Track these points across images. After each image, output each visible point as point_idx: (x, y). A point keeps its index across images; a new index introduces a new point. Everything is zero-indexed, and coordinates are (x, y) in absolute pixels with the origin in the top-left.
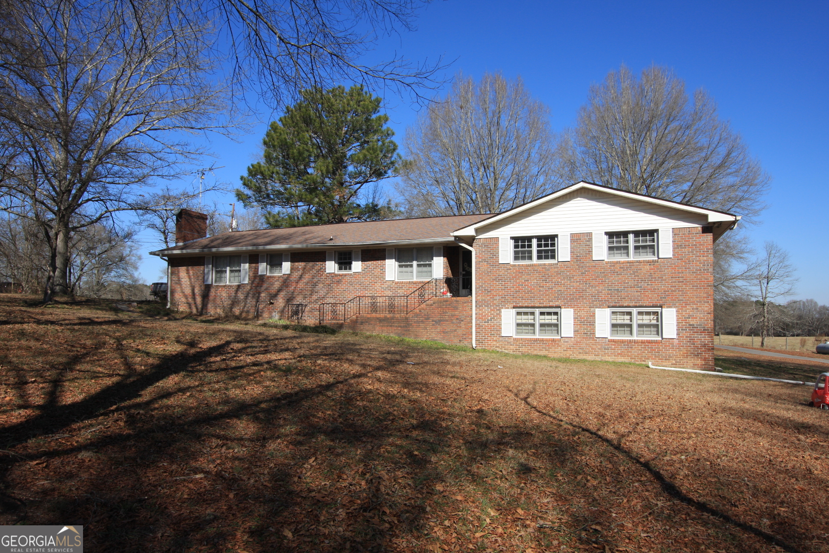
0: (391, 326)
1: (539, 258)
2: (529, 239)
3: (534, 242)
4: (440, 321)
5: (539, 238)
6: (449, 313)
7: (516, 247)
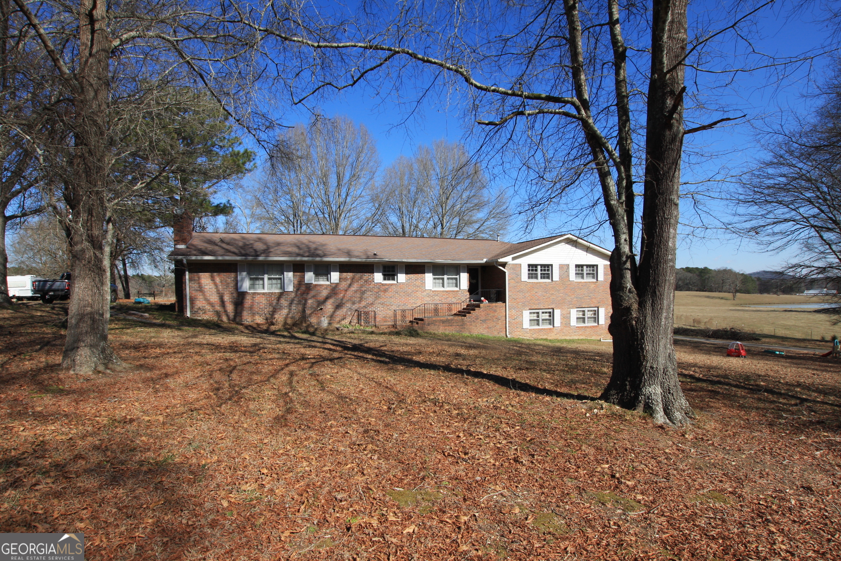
0: (451, 326)
1: (541, 278)
2: (536, 266)
3: (539, 268)
4: (485, 320)
5: (542, 266)
6: (492, 314)
7: (529, 270)
